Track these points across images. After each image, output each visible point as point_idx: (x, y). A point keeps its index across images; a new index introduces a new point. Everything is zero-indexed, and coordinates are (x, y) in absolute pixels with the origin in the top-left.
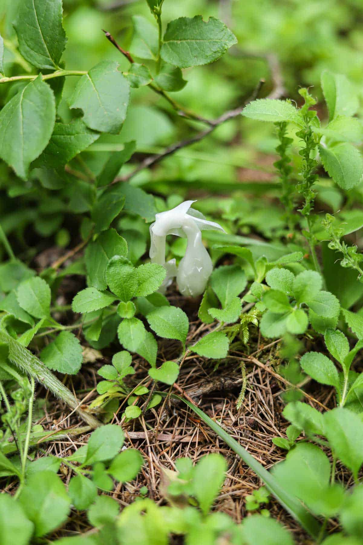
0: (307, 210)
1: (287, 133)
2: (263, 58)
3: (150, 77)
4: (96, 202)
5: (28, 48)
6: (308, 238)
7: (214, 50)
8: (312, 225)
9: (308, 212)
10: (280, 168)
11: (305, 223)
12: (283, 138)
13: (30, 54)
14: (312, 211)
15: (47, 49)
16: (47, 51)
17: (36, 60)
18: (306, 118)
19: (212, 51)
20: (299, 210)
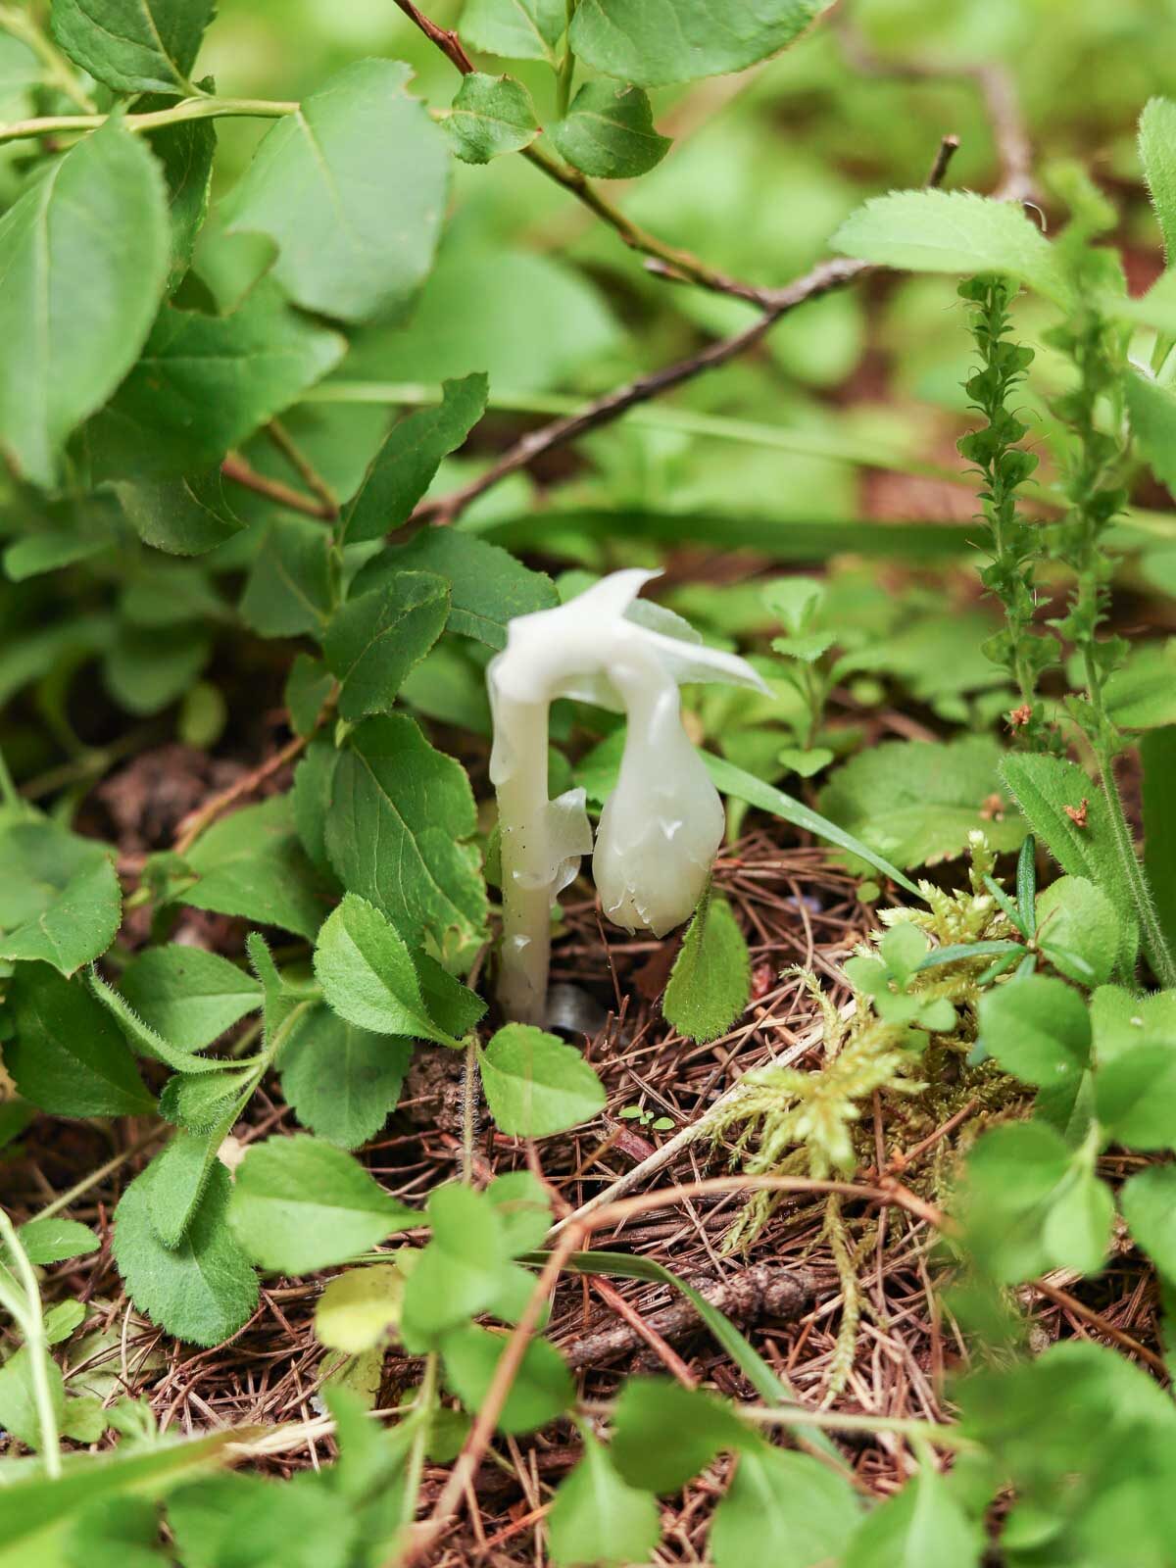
0: (1083, 622)
1: (1009, 328)
2: (972, 80)
3: (529, 122)
4: (342, 602)
5: (82, 20)
6: (1089, 727)
7: (766, 19)
8: (1104, 680)
9: (1087, 628)
10: (985, 462)
11: (1078, 671)
12: (995, 345)
13: (90, 40)
14: (1101, 629)
15: (149, 19)
16: (151, 25)
17: (110, 62)
18: (1080, 273)
19: (757, 22)
20: (1053, 623)
